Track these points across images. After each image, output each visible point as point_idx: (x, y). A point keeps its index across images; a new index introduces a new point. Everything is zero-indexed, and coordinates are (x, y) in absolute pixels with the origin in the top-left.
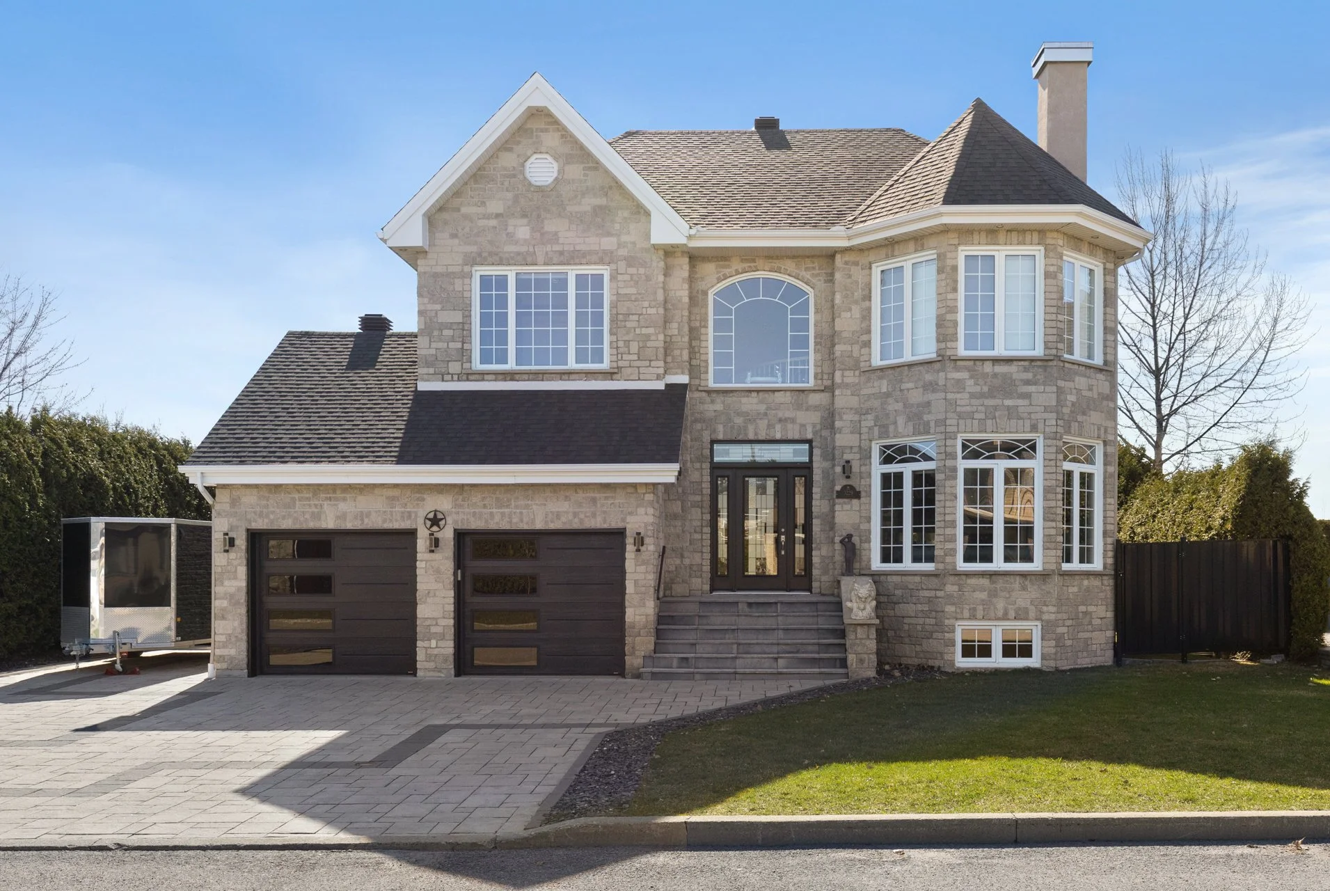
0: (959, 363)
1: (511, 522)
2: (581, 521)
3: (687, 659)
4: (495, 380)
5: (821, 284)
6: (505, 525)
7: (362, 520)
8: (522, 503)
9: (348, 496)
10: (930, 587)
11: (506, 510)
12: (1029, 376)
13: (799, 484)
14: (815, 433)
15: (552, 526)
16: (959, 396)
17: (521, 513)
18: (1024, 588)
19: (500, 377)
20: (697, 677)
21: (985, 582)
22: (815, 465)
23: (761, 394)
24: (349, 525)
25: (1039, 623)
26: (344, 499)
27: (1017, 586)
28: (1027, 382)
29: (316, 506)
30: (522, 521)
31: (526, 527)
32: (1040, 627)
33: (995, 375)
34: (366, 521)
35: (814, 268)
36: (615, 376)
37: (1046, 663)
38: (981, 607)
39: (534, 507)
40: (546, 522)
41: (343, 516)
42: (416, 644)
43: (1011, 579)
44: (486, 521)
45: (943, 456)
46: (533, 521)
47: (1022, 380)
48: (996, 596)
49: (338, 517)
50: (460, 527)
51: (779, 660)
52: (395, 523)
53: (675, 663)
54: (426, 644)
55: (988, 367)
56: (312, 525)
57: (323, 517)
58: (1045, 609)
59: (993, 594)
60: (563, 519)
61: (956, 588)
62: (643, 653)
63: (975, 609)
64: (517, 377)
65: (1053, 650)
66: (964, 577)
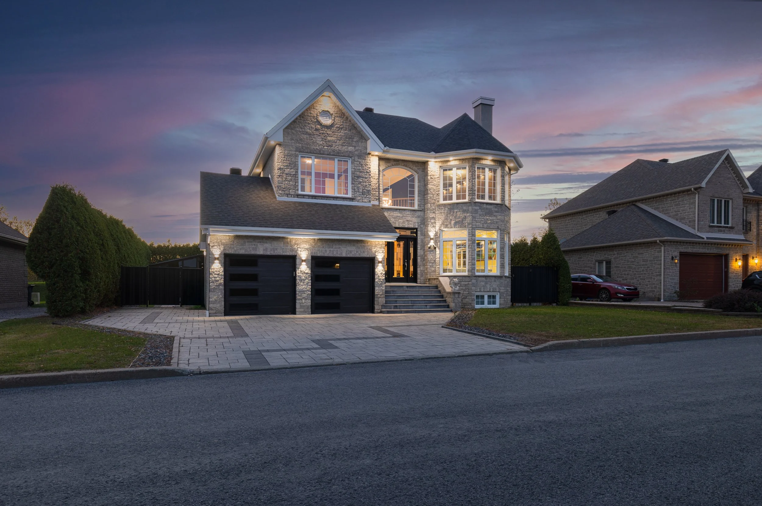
0: (476, 204)
1: (333, 254)
2: (359, 254)
3: (396, 306)
4: (309, 198)
5: (420, 172)
6: (331, 255)
7: (274, 251)
8: (337, 246)
9: (268, 241)
10: (466, 280)
11: (332, 249)
12: (497, 209)
13: (411, 244)
14: (418, 226)
15: (349, 256)
16: (476, 215)
17: (337, 250)
18: (495, 281)
19: (311, 197)
20: (403, 312)
21: (484, 279)
22: (418, 237)
23: (400, 210)
24: (268, 253)
25: (499, 293)
26: (267, 243)
27: (493, 280)
28: (496, 212)
29: (254, 245)
30: (337, 253)
31: (339, 256)
32: (499, 294)
33: (487, 209)
34: (276, 251)
35: (418, 166)
36: (354, 200)
37: (501, 306)
38: (483, 288)
39: (342, 248)
40: (346, 254)
41: (266, 249)
42: (296, 301)
43: (491, 278)
44: (324, 253)
45: (471, 235)
46: (342, 253)
47: (495, 211)
48: (487, 284)
49: (264, 250)
50: (314, 255)
51: (427, 306)
52: (287, 253)
53: (393, 307)
54: (300, 301)
55: (485, 206)
56: (253, 252)
57: (258, 249)
58: (501, 288)
59: (486, 283)
60: (353, 253)
61: (475, 281)
62: (381, 304)
63: (481, 288)
64: (317, 198)
65: (503, 302)
66: (478, 277)
